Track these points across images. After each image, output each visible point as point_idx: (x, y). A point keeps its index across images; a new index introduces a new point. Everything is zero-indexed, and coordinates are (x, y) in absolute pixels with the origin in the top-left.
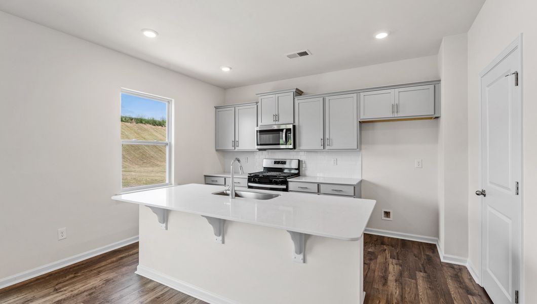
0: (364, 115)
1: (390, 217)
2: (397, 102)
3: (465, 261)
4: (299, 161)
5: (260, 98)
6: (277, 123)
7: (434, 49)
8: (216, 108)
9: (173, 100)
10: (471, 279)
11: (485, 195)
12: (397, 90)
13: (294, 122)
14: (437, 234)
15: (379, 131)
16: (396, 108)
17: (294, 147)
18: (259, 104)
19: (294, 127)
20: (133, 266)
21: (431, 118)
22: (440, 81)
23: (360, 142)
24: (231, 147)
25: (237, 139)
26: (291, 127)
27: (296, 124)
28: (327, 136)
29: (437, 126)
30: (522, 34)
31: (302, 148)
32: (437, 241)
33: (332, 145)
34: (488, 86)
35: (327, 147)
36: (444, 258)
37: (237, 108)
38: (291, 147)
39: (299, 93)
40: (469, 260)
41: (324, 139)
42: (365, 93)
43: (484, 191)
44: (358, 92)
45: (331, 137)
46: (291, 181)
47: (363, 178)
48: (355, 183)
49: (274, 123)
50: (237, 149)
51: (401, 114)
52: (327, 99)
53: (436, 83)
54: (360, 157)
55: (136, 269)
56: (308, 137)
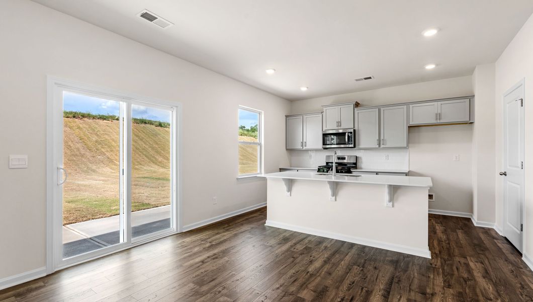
0: (413, 121)
1: (432, 199)
2: (439, 112)
3: (493, 225)
4: (356, 157)
5: (325, 109)
6: (339, 128)
7: (470, 72)
8: (287, 116)
9: (263, 112)
10: (497, 233)
11: (506, 175)
12: (439, 103)
13: (354, 127)
14: (471, 211)
15: (425, 134)
16: (438, 116)
17: (355, 147)
18: (324, 114)
19: (354, 130)
20: (263, 221)
21: (467, 123)
22: (474, 96)
23: (408, 142)
24: (299, 147)
25: (305, 141)
26: (352, 131)
27: (356, 128)
28: (382, 138)
29: (472, 130)
30: (524, 78)
31: (362, 146)
32: (472, 216)
33: (386, 144)
34: (508, 103)
35: (382, 146)
36: (477, 223)
37: (305, 117)
38: (352, 146)
39: (357, 105)
40: (496, 224)
41: (379, 140)
42: (413, 105)
43: (505, 172)
44: (407, 104)
45: (385, 138)
46: (354, 171)
47: (410, 169)
48: (407, 172)
49: (337, 128)
50: (304, 148)
51: (442, 121)
52: (382, 109)
53: (471, 98)
54: (408, 153)
55: (265, 223)
56: (366, 139)
